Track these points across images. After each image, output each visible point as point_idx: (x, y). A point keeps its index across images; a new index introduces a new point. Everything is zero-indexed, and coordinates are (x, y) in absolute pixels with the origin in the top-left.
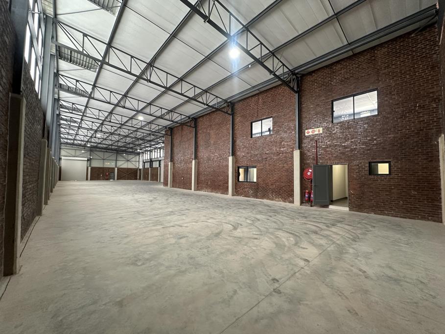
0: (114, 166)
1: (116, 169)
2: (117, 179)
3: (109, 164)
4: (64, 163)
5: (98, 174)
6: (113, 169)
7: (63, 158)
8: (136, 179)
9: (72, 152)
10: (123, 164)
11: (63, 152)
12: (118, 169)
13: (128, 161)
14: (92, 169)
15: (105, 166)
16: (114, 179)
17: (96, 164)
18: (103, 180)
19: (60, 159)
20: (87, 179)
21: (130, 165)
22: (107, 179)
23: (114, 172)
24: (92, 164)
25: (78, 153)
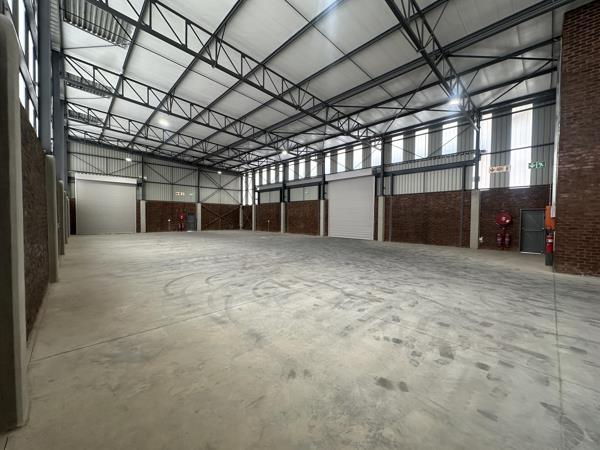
0: (193, 200)
1: (199, 206)
2: (203, 229)
3: (184, 195)
4: (81, 191)
5: (162, 218)
6: (193, 206)
7: (77, 176)
8: (237, 227)
9: (100, 164)
10: (212, 196)
11: (76, 163)
12: (204, 206)
13: (221, 188)
14: (149, 204)
15: (175, 200)
16: (195, 229)
17: (158, 194)
18: (174, 230)
19: (70, 180)
20: (138, 230)
21: (226, 199)
22: (181, 230)
23: (194, 213)
24: (147, 193)
25: (114, 166)
